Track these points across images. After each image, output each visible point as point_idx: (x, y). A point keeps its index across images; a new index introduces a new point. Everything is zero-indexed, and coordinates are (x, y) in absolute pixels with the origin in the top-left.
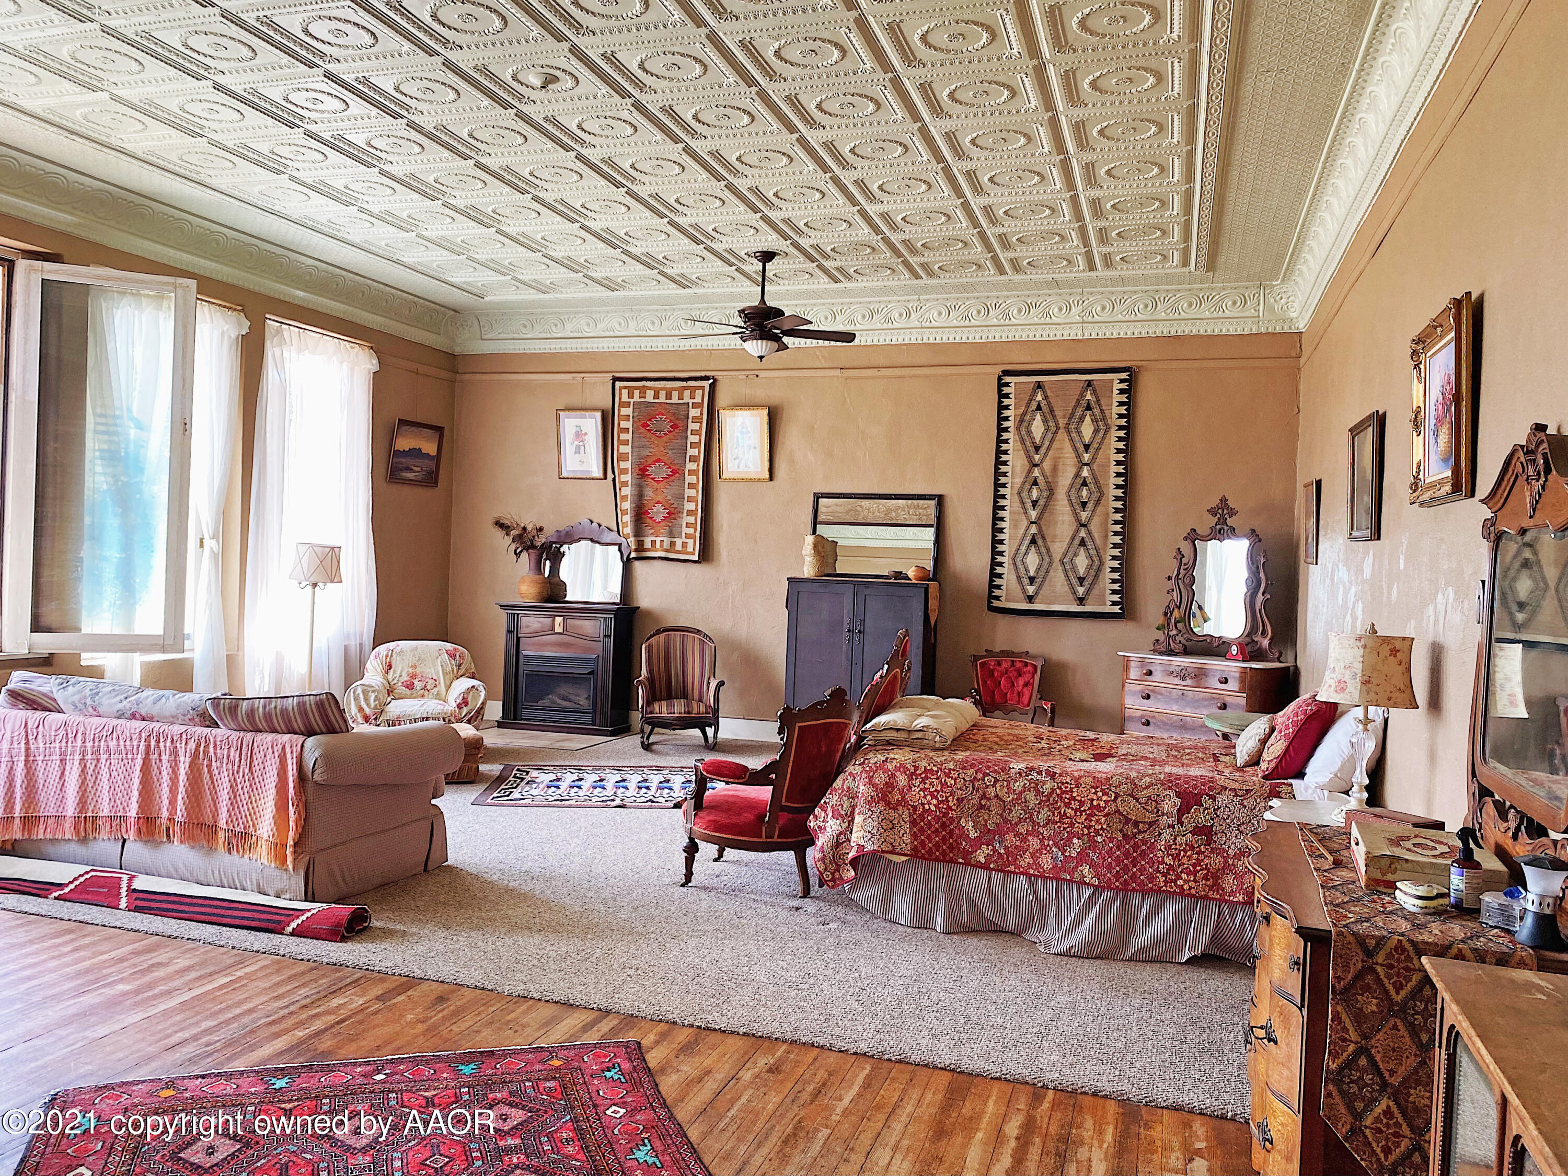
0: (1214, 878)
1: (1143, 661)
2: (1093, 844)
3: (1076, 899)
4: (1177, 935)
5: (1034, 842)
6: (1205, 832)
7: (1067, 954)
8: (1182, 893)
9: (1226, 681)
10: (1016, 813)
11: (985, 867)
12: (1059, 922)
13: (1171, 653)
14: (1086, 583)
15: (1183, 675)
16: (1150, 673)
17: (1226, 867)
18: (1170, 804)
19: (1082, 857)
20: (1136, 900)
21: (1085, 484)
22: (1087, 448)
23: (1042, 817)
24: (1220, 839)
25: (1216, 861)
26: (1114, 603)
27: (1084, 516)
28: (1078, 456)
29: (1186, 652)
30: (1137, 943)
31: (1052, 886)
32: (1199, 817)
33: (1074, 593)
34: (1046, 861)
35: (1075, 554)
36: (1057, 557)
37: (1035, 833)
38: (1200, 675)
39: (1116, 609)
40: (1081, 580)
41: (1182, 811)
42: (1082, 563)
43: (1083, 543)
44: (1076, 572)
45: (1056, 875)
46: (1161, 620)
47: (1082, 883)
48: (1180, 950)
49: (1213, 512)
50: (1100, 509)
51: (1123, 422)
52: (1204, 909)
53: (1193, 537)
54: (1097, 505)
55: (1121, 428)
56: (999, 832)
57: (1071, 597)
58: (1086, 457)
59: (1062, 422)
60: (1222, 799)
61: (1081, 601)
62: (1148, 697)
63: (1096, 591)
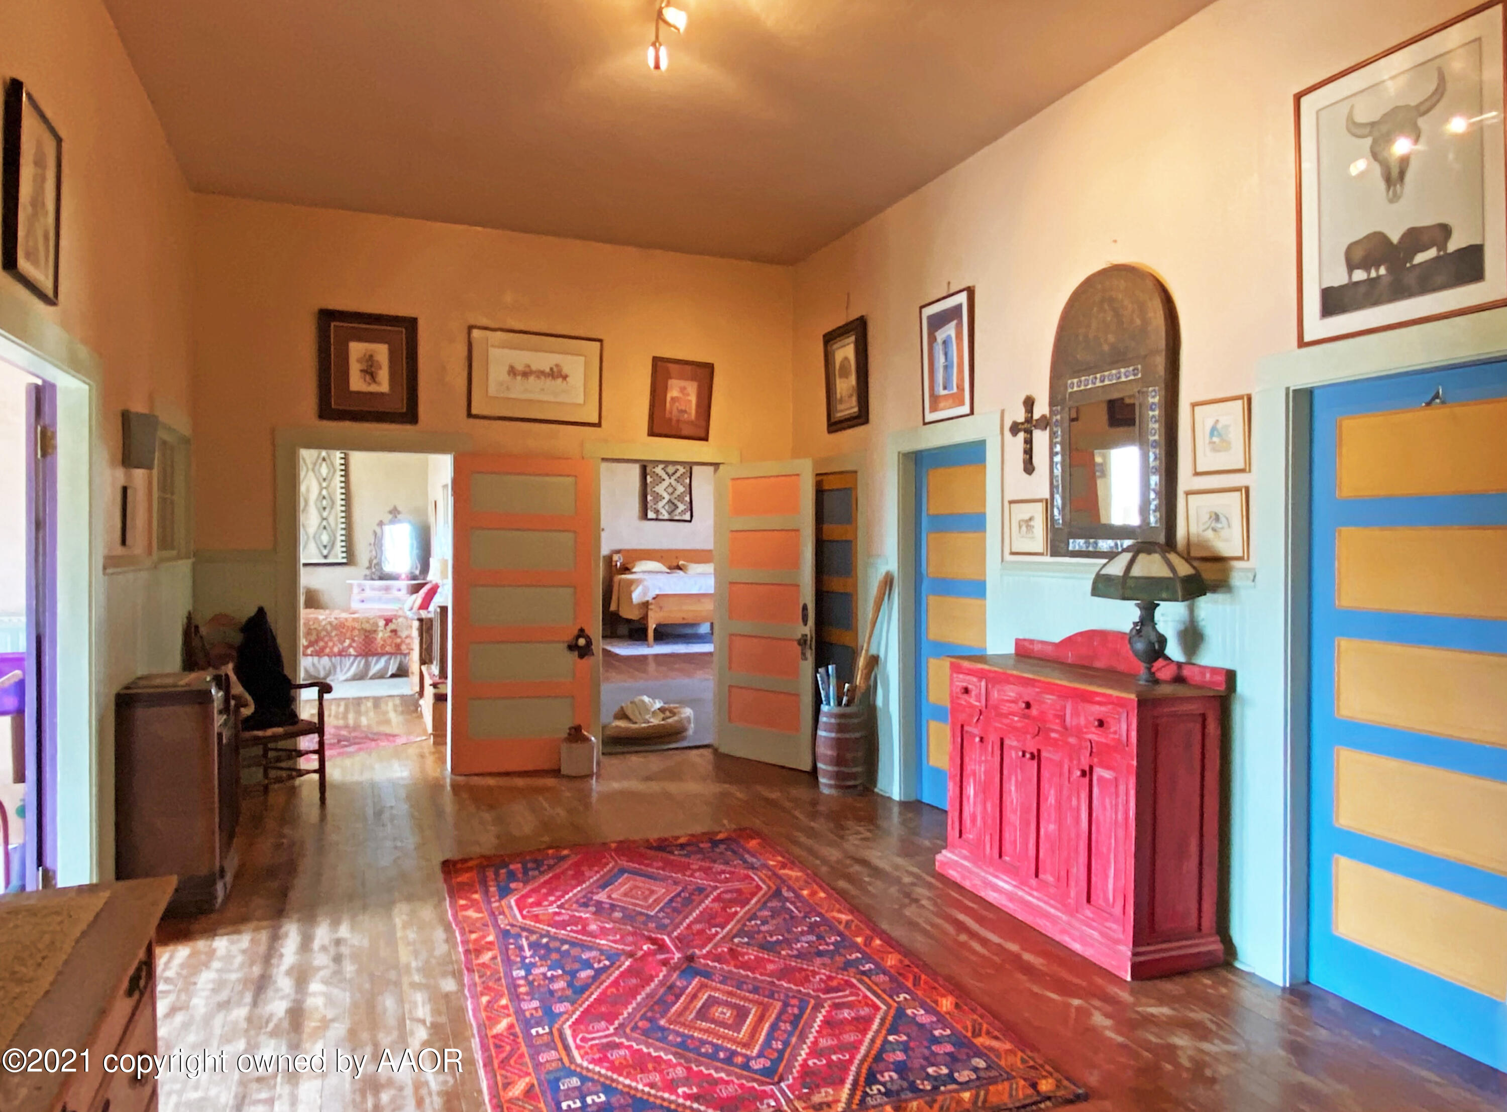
0: (398, 646)
1: (359, 585)
2: (353, 641)
3: (348, 662)
4: (386, 668)
5: (330, 644)
6: (394, 631)
7: (347, 680)
8: (387, 653)
9: (399, 590)
10: (324, 633)
11: (311, 655)
12: (341, 670)
13: (372, 579)
14: (328, 548)
15: (380, 589)
16: (363, 590)
17: (402, 642)
18: (382, 623)
19: (350, 646)
20: (370, 659)
21: (324, 498)
22: (324, 480)
23: (333, 634)
24: (399, 633)
25: (398, 640)
26: (343, 558)
27: (325, 514)
28: (320, 484)
29: (381, 578)
30: (371, 673)
31: (338, 658)
32: (391, 626)
33: (321, 553)
34: (336, 650)
35: (321, 534)
36: (311, 536)
37: (331, 640)
38: (387, 589)
39: (344, 561)
40: (325, 547)
41: (387, 624)
42: (325, 538)
43: (325, 528)
44: (321, 542)
45: (340, 654)
46: (367, 564)
47: (350, 655)
48: (387, 673)
49: (390, 512)
50: (333, 511)
51: (343, 467)
52: (396, 658)
53: (381, 524)
54: (332, 508)
55: (342, 470)
56: (316, 642)
57: (320, 555)
58: (324, 484)
59: (310, 466)
60: (400, 620)
61: (325, 557)
62: (363, 601)
63: (333, 553)
